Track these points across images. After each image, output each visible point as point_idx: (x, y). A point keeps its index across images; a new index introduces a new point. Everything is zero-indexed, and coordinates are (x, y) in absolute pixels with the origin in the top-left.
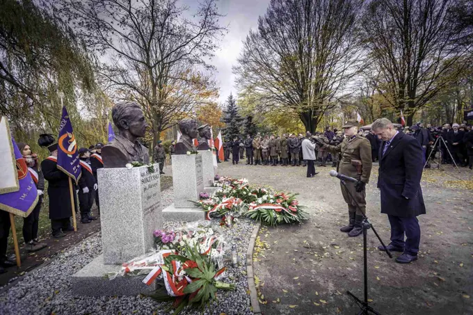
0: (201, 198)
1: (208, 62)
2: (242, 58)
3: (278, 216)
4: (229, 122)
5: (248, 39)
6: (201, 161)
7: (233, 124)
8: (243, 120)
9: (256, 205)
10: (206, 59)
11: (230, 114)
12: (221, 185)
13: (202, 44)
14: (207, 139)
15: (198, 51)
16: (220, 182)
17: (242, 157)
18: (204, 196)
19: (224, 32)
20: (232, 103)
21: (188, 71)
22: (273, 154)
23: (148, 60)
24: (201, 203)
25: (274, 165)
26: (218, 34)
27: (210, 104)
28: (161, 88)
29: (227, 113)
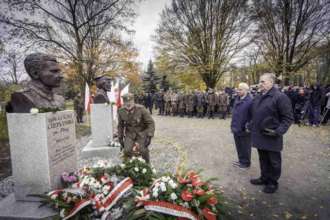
1: (130, 28)
2: (158, 27)
4: (149, 80)
5: (163, 12)
7: (152, 82)
8: (159, 79)
9: (148, 197)
11: (149, 75)
17: (156, 109)
18: (67, 179)
20: (151, 65)
22: (181, 106)
23: (75, 21)
24: (54, 196)
25: (182, 116)
29: (147, 73)
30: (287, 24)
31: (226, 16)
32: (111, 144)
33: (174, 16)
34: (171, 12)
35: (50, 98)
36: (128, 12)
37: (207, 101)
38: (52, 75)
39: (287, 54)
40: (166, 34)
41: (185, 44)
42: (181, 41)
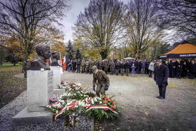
0: (51, 102)
1: (60, 22)
2: (76, 23)
3: (106, 114)
4: (68, 52)
5: (79, 15)
6: (52, 75)
7: (70, 53)
8: (75, 52)
9: (90, 105)
10: (58, 20)
11: (69, 49)
12: (65, 88)
13: (57, 12)
14: (57, 59)
15: (54, 15)
16: (64, 86)
18: (53, 100)
19: (69, 8)
20: (70, 43)
21: (48, 25)
23: (24, 13)
24: (50, 107)
26: (66, 8)
27: (60, 42)
28: (32, 30)
29: (67, 48)
30: (139, 31)
31: (112, 22)
32: (61, 88)
33: (85, 18)
34: (84, 15)
35: (46, 64)
36: (60, 13)
37: (104, 66)
38: (48, 54)
39: (139, 44)
40: (81, 28)
41: (91, 34)
42: (89, 32)
